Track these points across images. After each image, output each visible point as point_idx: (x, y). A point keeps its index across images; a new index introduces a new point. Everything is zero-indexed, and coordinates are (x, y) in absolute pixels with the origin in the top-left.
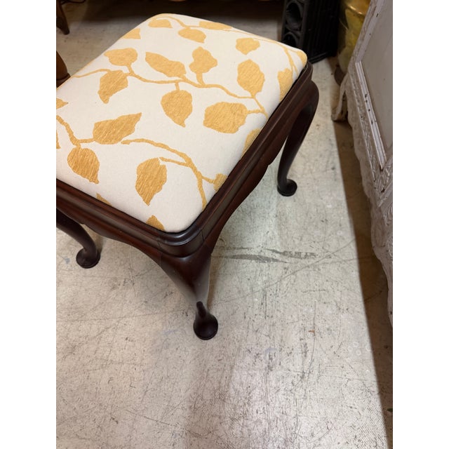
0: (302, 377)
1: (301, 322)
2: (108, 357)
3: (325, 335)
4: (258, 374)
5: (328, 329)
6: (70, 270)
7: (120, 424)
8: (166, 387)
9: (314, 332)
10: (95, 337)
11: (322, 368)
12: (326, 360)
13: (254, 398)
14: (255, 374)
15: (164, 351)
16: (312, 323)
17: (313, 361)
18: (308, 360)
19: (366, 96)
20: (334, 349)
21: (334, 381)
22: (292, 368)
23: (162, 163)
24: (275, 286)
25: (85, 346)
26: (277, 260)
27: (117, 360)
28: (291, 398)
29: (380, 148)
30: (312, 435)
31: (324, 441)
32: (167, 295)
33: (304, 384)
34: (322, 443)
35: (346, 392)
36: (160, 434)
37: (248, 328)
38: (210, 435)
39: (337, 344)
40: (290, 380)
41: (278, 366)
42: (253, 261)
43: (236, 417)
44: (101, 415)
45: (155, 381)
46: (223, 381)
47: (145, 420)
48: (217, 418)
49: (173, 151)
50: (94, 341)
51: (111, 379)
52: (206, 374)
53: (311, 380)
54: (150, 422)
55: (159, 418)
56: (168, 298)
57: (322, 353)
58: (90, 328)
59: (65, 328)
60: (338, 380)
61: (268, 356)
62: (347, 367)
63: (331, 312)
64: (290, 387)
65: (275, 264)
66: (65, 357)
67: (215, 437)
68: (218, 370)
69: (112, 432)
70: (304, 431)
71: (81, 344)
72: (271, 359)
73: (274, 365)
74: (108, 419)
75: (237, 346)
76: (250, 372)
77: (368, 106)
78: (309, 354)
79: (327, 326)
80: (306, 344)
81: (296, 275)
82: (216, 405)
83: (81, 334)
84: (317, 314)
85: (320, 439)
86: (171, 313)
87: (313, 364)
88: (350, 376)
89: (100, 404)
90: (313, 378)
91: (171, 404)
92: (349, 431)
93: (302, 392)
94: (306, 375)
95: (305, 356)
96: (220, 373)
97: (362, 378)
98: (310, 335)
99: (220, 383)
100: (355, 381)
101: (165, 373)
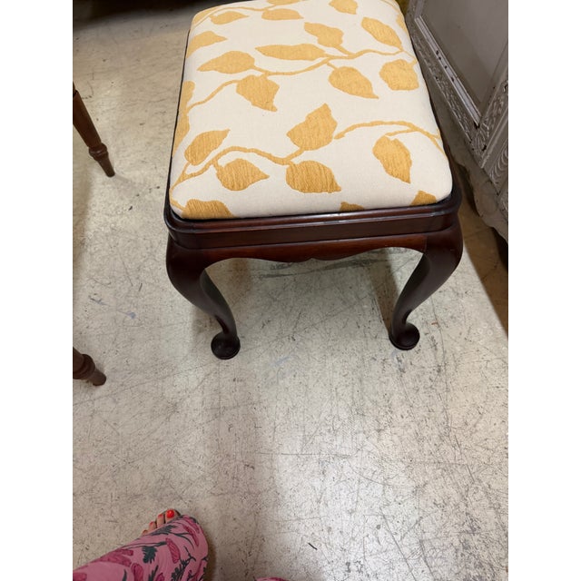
0: (439, 371)
1: (420, 317)
2: (219, 404)
3: (451, 323)
4: (391, 379)
5: (452, 317)
6: (139, 325)
7: (257, 469)
8: (295, 418)
9: (437, 323)
10: (197, 388)
11: (457, 357)
12: (458, 349)
13: (395, 404)
14: (388, 380)
15: (281, 382)
16: (433, 315)
17: (445, 352)
18: (440, 353)
19: (437, 53)
20: (464, 336)
21: (473, 366)
22: (424, 364)
23: (392, 138)
24: (381, 287)
25: (188, 400)
26: (375, 261)
27: (231, 404)
28: (433, 394)
29: (469, 105)
30: (466, 424)
31: (480, 426)
32: (264, 325)
33: (443, 377)
34: (478, 429)
35: (488, 374)
36: (305, 466)
37: (365, 336)
38: (359, 452)
39: (465, 330)
40: (427, 377)
41: (410, 366)
42: (350, 268)
43: (382, 427)
44: (232, 465)
45: (281, 415)
46: (355, 396)
47: (284, 457)
48: (361, 434)
49: (392, 123)
50: (196, 392)
51: (231, 426)
52: (334, 393)
53: (449, 372)
54: (291, 458)
55: (299, 451)
56: (267, 327)
57: (452, 342)
58: (188, 380)
59: (157, 387)
60: (476, 365)
61: (396, 360)
62: (482, 349)
63: (449, 299)
64: (430, 383)
65: (375, 265)
66: (168, 418)
67: (365, 453)
68: (347, 386)
69: (251, 479)
70: (457, 422)
71: (182, 399)
72: (400, 361)
73: (406, 365)
74: (242, 467)
75: (360, 357)
76: (382, 379)
77: (443, 62)
78: (439, 347)
79: (450, 315)
80: (433, 338)
81: (401, 272)
82: (357, 421)
83: (178, 389)
84: (436, 304)
85: (475, 426)
86: (275, 343)
87: (447, 355)
88: (488, 358)
89: (228, 455)
90: (450, 370)
91: (307, 434)
92: (502, 410)
93: (443, 385)
94: (442, 368)
95: (436, 349)
96: (350, 388)
97: (500, 356)
98: (434, 327)
99: (353, 398)
100: (494, 362)
101: (290, 404)
